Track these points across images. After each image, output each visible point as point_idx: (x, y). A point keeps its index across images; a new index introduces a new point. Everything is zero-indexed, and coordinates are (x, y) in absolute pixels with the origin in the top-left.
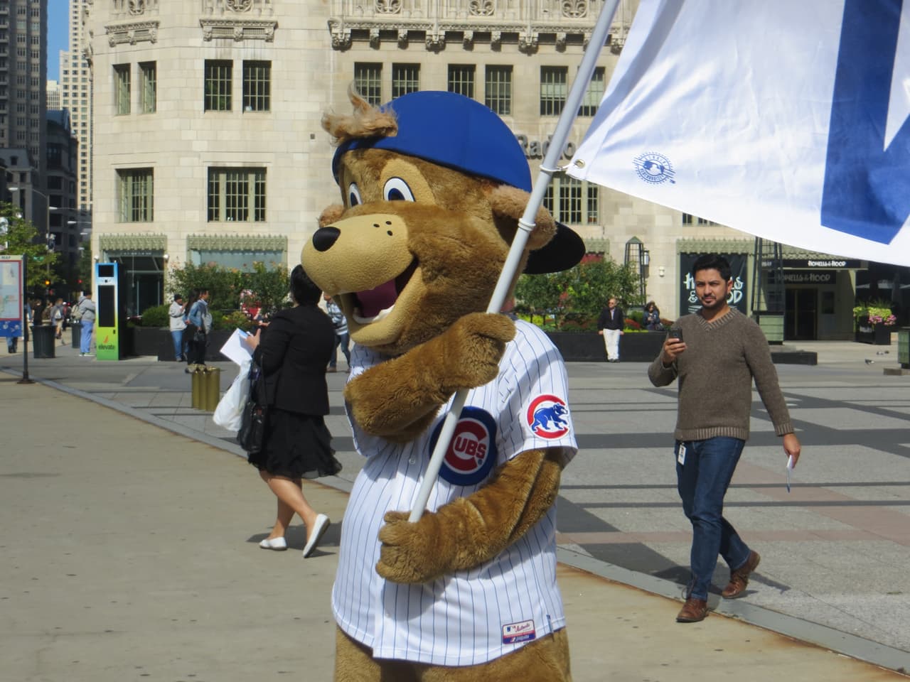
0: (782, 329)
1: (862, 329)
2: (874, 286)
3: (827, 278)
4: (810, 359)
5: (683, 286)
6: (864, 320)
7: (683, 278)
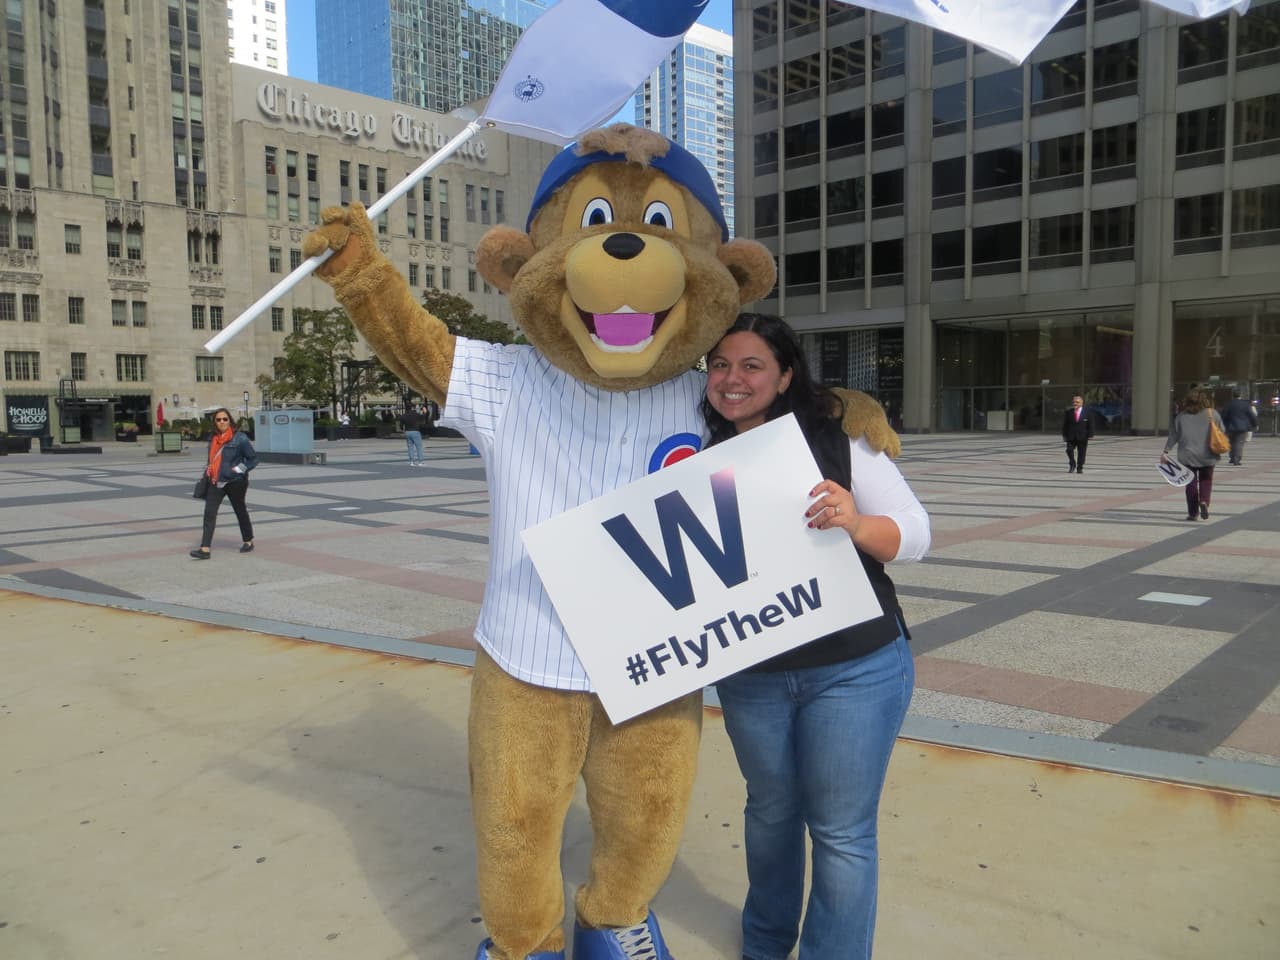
0: (79, 435)
1: (120, 434)
2: (124, 411)
3: (97, 408)
4: (98, 451)
5: (8, 415)
6: (120, 430)
7: (8, 409)
